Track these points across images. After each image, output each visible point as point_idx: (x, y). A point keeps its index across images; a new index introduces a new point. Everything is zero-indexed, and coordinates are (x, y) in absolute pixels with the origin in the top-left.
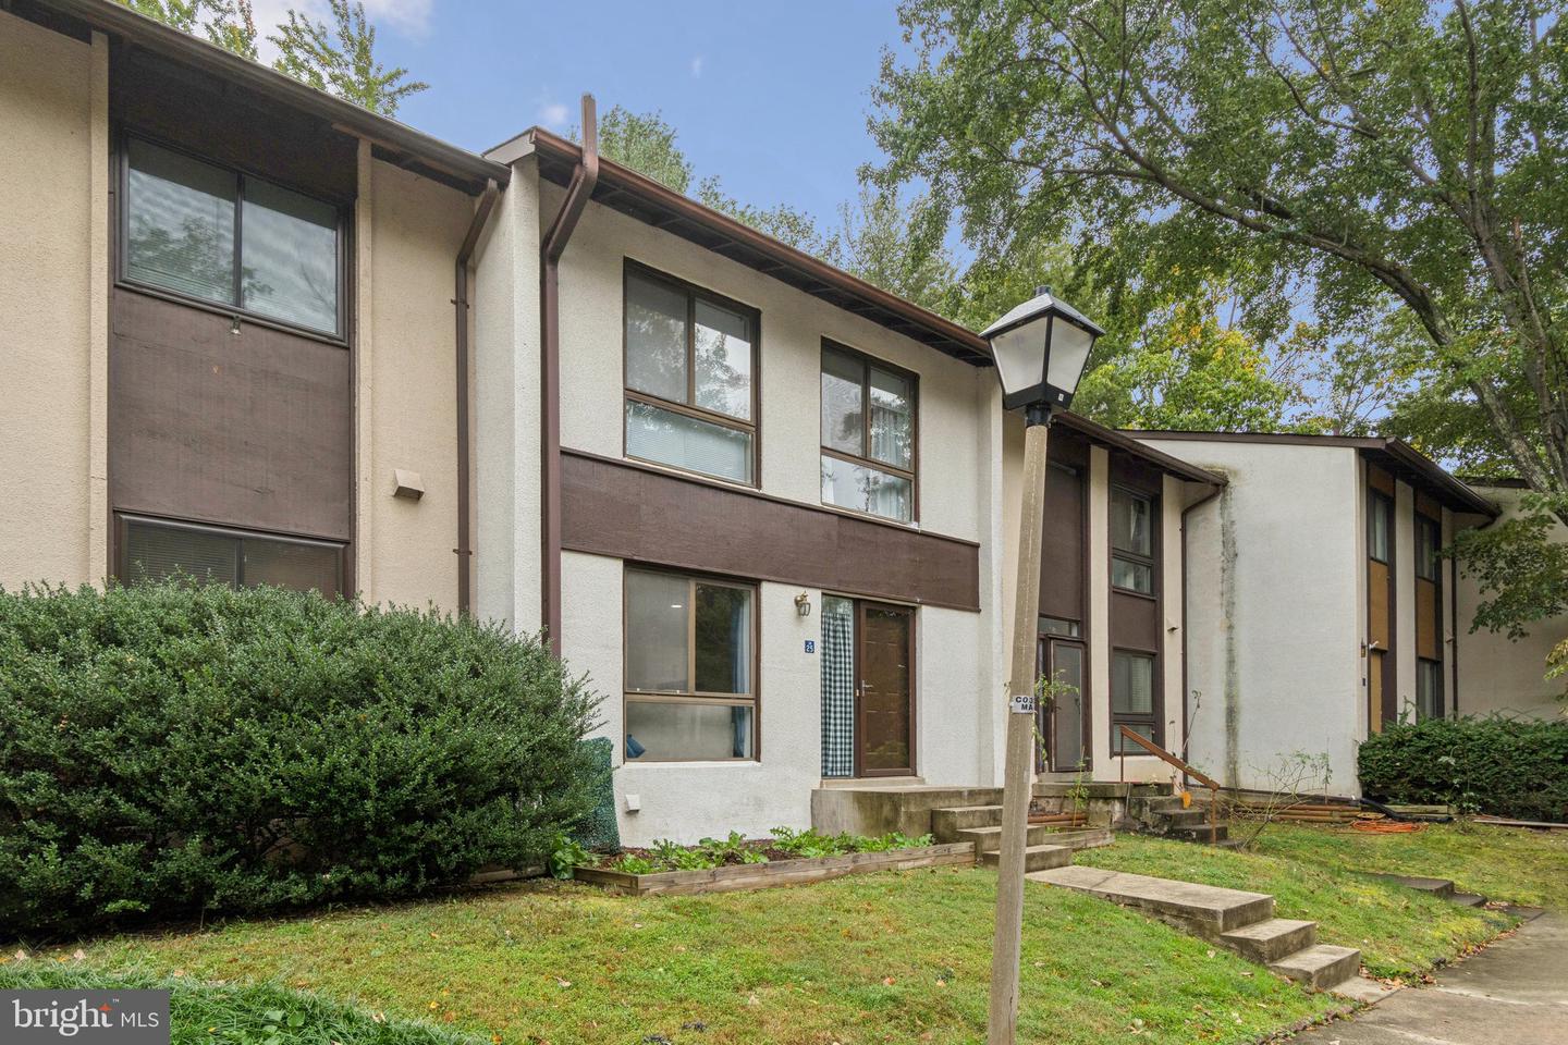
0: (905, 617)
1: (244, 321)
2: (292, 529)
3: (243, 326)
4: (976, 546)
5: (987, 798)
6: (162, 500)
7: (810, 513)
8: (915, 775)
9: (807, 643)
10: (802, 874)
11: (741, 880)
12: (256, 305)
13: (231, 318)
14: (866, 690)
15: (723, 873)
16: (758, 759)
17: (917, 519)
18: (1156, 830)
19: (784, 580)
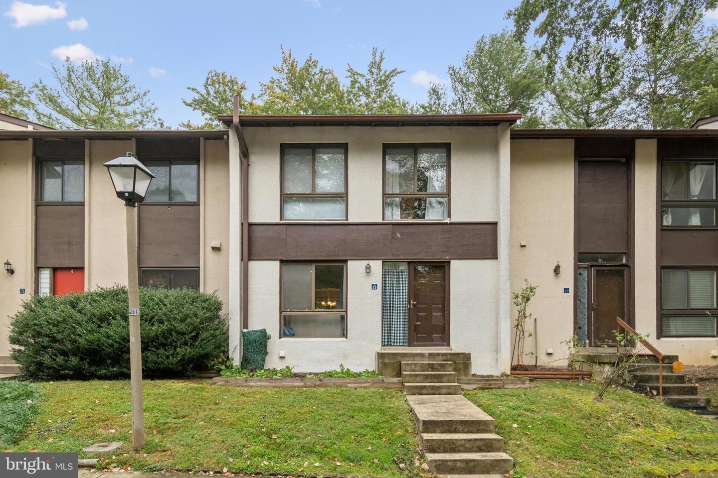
0: (442, 267)
1: (170, 205)
2: (185, 266)
3: (170, 206)
4: (495, 224)
5: (444, 358)
6: (151, 262)
7: (375, 226)
8: (449, 345)
9: (373, 285)
10: (290, 384)
11: (259, 383)
12: (178, 199)
13: (166, 205)
14: (414, 305)
15: (251, 380)
16: (347, 338)
17: (449, 216)
18: (629, 385)
19: (361, 258)
